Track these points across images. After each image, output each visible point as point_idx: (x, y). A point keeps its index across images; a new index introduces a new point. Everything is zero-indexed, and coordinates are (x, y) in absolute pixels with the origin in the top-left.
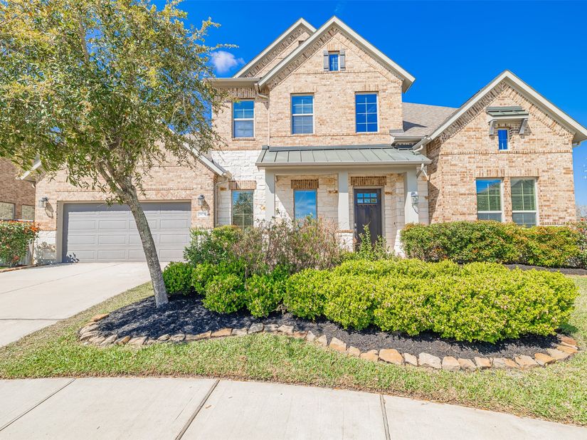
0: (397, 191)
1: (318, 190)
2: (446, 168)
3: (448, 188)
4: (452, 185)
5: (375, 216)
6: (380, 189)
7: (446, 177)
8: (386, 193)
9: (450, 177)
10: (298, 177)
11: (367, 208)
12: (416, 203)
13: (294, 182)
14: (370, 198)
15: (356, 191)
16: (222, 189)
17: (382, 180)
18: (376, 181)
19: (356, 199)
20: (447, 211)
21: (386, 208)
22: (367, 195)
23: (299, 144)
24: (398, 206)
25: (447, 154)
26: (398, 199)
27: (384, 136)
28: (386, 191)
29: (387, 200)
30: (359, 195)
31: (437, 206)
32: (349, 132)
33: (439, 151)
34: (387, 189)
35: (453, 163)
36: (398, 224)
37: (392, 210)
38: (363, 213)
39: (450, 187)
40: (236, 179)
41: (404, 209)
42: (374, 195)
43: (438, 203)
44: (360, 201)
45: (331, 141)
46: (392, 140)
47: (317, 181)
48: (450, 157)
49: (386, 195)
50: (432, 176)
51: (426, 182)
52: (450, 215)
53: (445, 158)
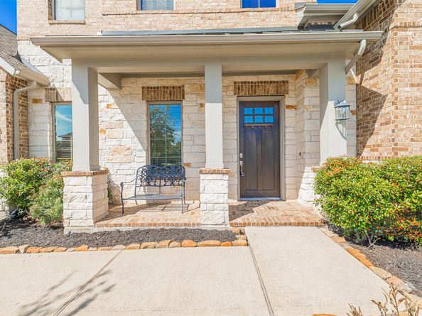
0: (306, 102)
1: (184, 103)
2: (403, 54)
3: (406, 92)
4: (412, 85)
5: (269, 142)
6: (278, 102)
7: (401, 71)
8: (288, 107)
9: (410, 70)
10: (154, 82)
11: (259, 130)
12: (341, 121)
13: (147, 90)
14: (264, 115)
15: (242, 105)
16: (36, 101)
17: (281, 88)
18: (272, 89)
19: (242, 116)
20: (402, 134)
21: (287, 130)
22: (259, 110)
23: (150, 26)
24: (308, 126)
25: (405, 27)
26: (307, 115)
27: (286, 13)
28: (287, 103)
29: (289, 117)
30: (247, 111)
31: (377, 125)
32: (230, 7)
33: (391, 21)
34: (289, 101)
35: (415, 43)
36: (306, 156)
37: (297, 133)
38: (253, 137)
39: (408, 89)
40: (57, 85)
41: (319, 131)
42: (269, 110)
43: (380, 120)
44: (248, 120)
45: (201, 22)
46: (298, 17)
47: (181, 88)
48: (410, 33)
49: (287, 110)
50: (368, 74)
51: (354, 87)
52: (408, 141)
53: (401, 34)
